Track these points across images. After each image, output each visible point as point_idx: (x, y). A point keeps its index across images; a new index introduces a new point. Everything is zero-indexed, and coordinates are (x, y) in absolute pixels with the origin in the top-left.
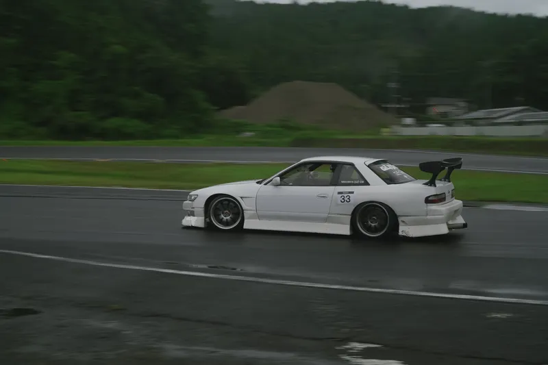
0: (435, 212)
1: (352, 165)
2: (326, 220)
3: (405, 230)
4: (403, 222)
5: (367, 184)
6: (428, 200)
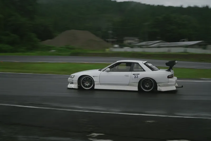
0: (171, 81)
1: (138, 63)
2: (128, 85)
3: (160, 88)
4: (159, 85)
5: (144, 71)
6: (169, 77)
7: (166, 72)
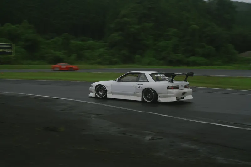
0: (170, 93)
1: (144, 74)
2: (134, 95)
5: (148, 81)
6: (168, 88)
7: (169, 83)
